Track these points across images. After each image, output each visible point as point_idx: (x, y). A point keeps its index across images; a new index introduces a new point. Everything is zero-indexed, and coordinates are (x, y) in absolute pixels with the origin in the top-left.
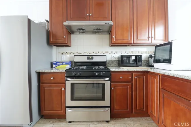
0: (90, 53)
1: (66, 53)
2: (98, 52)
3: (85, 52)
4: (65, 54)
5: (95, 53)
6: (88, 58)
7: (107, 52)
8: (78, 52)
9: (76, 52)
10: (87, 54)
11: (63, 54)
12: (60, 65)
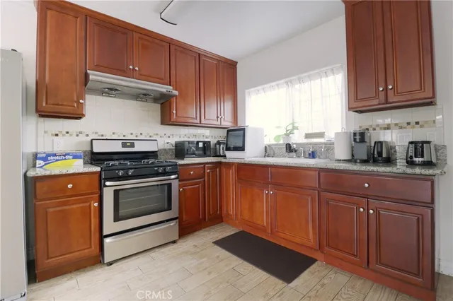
0: (124, 136)
1: (68, 133)
2: (141, 134)
3: (114, 134)
4: (63, 135)
5: (134, 134)
6: (124, 145)
7: (157, 134)
8: (96, 133)
9: (93, 133)
10: (119, 136)
11: (57, 135)
12: (57, 160)
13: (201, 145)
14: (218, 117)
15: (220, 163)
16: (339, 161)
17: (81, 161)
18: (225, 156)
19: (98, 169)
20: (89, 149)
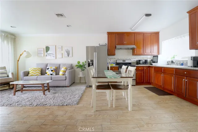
0: (123, 59)
1: (112, 58)
3: (121, 58)
5: (126, 58)
6: (123, 61)
7: (131, 58)
9: (117, 58)
13: (144, 61)
14: (151, 52)
15: (150, 66)
16: (189, 66)
17: (115, 65)
18: (152, 65)
19: (118, 66)
20: (116, 62)
